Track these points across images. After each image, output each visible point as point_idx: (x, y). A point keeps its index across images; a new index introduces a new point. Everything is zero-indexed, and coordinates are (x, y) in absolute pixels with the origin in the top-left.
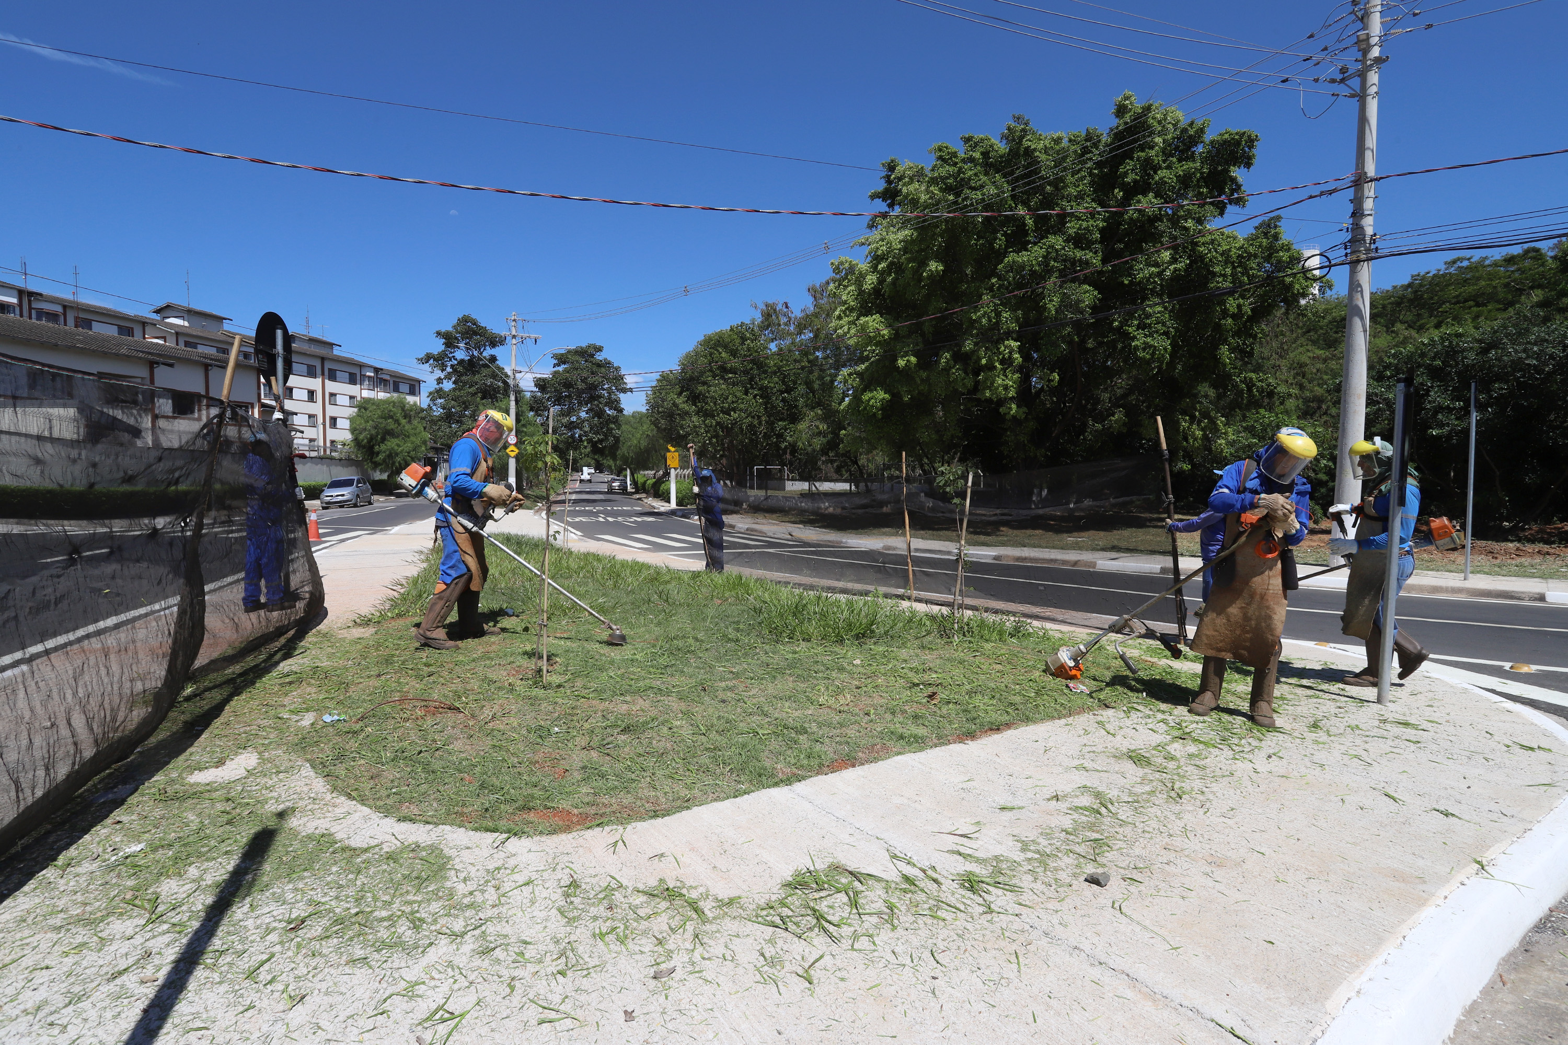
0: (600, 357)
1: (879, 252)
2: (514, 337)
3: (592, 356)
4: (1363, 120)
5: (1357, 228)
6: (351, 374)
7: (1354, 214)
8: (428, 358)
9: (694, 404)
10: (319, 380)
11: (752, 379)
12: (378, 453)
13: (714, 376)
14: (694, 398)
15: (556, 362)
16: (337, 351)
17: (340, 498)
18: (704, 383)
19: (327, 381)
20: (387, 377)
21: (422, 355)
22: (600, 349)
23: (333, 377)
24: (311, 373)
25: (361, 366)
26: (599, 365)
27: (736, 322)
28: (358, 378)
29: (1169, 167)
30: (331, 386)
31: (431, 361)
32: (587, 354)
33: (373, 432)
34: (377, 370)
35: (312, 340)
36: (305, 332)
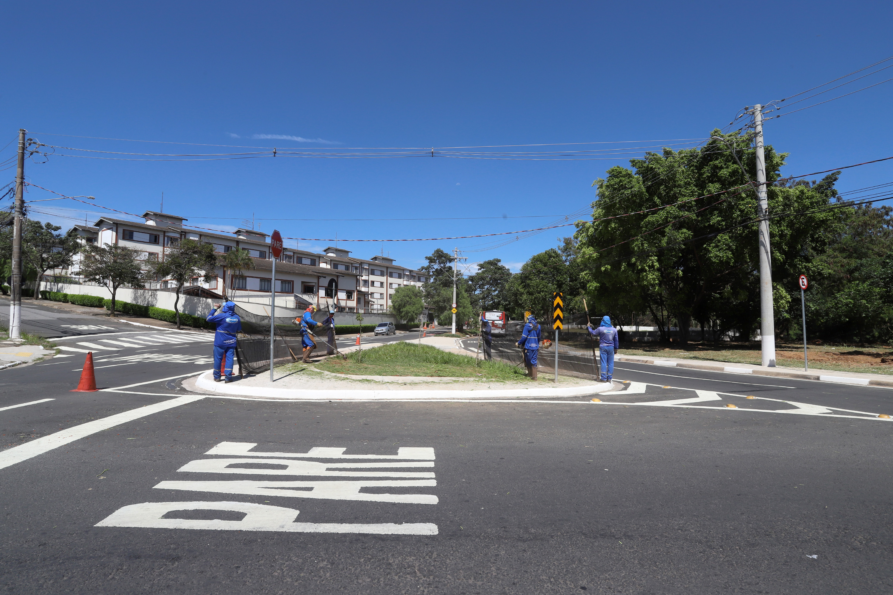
2: (457, 258)
3: (495, 264)
6: (399, 274)
9: (526, 289)
10: (385, 277)
12: (402, 312)
13: (534, 276)
18: (530, 279)
19: (388, 277)
20: (415, 275)
22: (499, 261)
23: (391, 276)
24: (382, 275)
25: (404, 270)
26: (499, 268)
28: (402, 274)
33: (400, 302)
34: (411, 271)
35: (384, 259)
36: (381, 255)
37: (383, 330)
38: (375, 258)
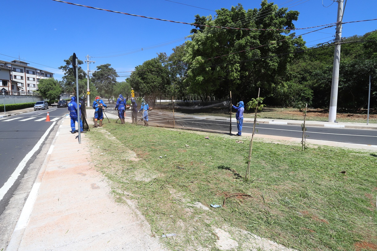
0: (110, 67)
1: (199, 39)
2: (88, 62)
3: (108, 67)
4: (339, 8)
5: (337, 36)
6: (33, 72)
7: (337, 32)
8: (61, 68)
9: (143, 80)
10: (24, 74)
11: (159, 73)
12: (47, 94)
13: (149, 73)
14: (143, 79)
15: (98, 68)
16: (28, 65)
17: (40, 107)
18: (146, 75)
19: (26, 74)
20: (44, 73)
21: (60, 67)
22: (110, 65)
23: (28, 73)
24: (22, 71)
25: (36, 69)
26: (110, 69)
27: (153, 58)
28: (35, 72)
29: (277, 19)
30: (28, 75)
31: (62, 68)
32: (106, 66)
33: (45, 88)
34: (41, 71)
35: (21, 62)
36: (18, 60)
37: (41, 106)
38: (15, 61)
